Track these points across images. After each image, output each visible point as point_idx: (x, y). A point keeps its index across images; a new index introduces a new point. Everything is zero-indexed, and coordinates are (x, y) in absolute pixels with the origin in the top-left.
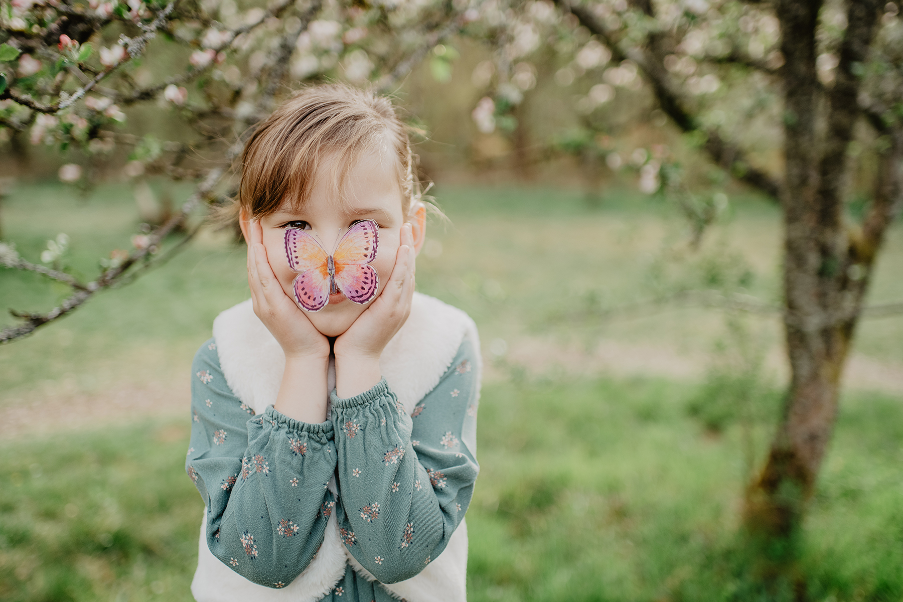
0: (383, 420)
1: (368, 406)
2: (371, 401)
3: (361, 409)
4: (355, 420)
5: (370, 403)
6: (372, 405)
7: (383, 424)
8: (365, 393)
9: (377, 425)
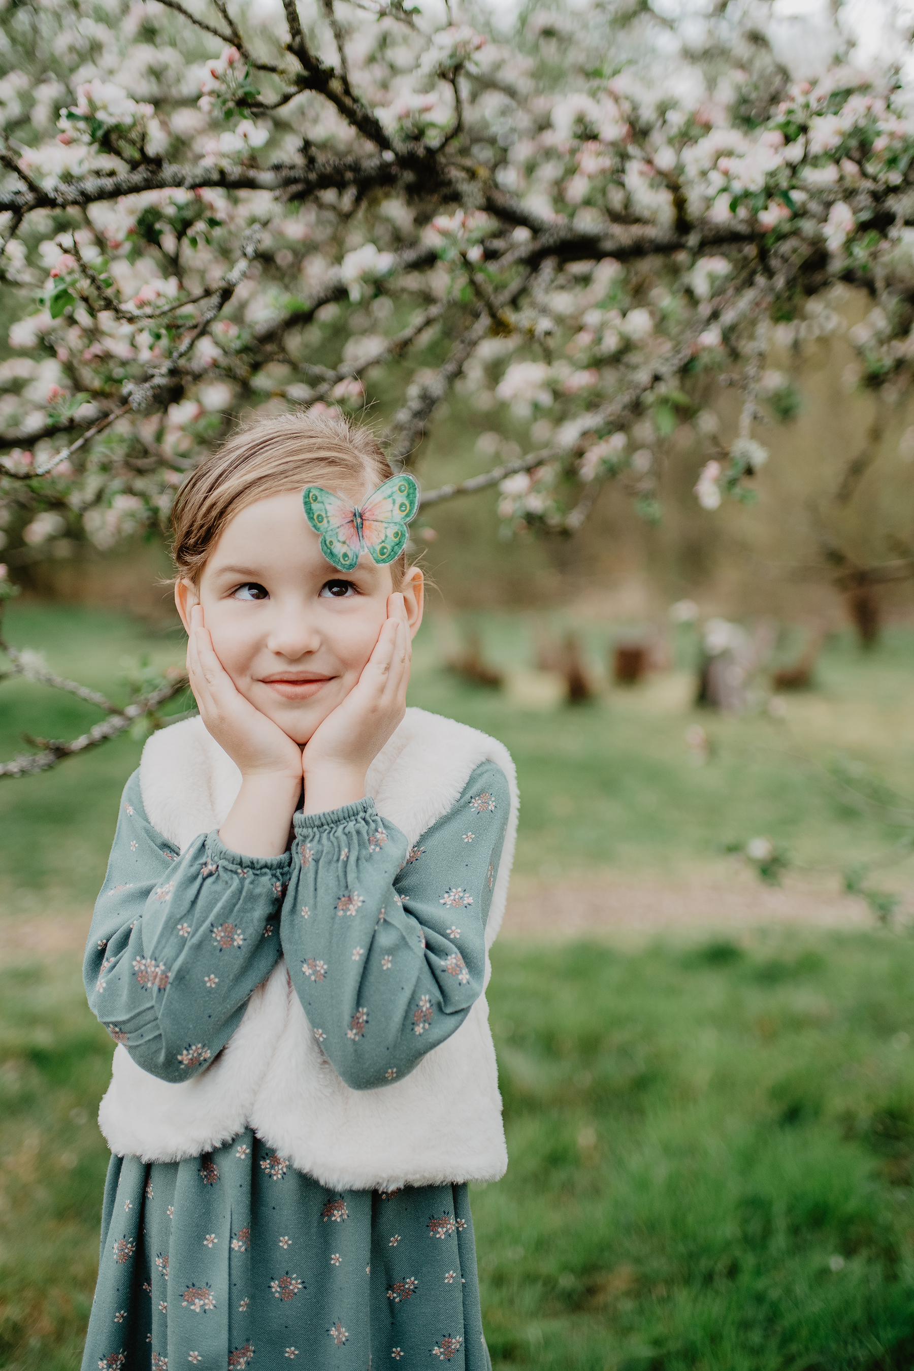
0: (344, 851)
1: (327, 831)
2: (332, 825)
3: (317, 833)
4: (309, 845)
5: (332, 828)
6: (333, 831)
7: (343, 857)
8: (325, 813)
9: (335, 858)
